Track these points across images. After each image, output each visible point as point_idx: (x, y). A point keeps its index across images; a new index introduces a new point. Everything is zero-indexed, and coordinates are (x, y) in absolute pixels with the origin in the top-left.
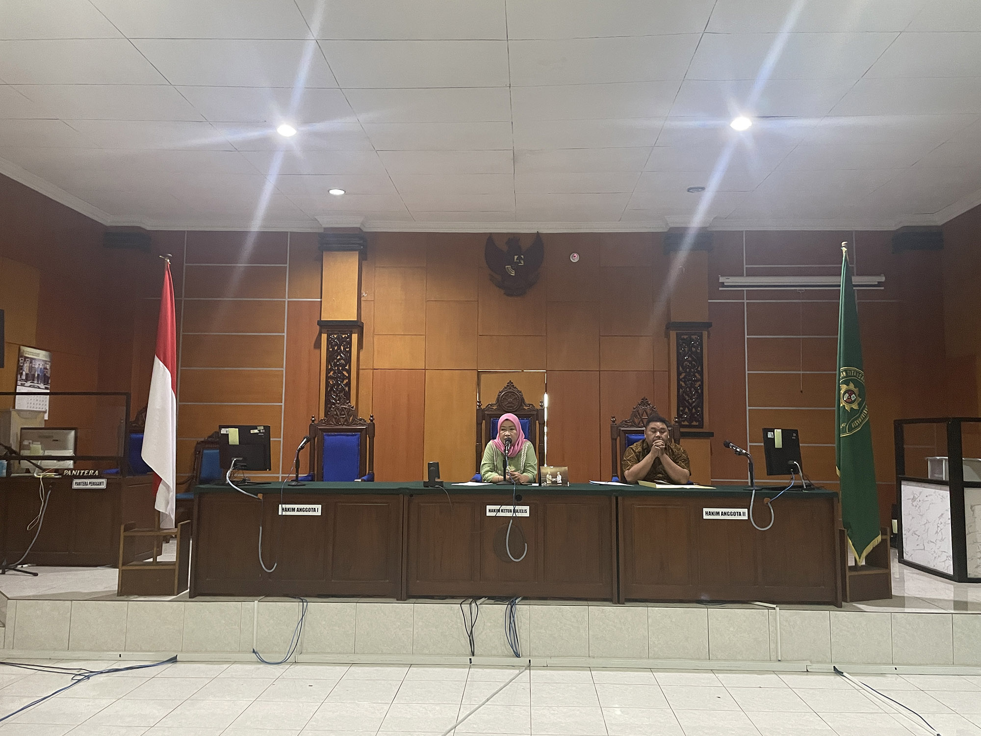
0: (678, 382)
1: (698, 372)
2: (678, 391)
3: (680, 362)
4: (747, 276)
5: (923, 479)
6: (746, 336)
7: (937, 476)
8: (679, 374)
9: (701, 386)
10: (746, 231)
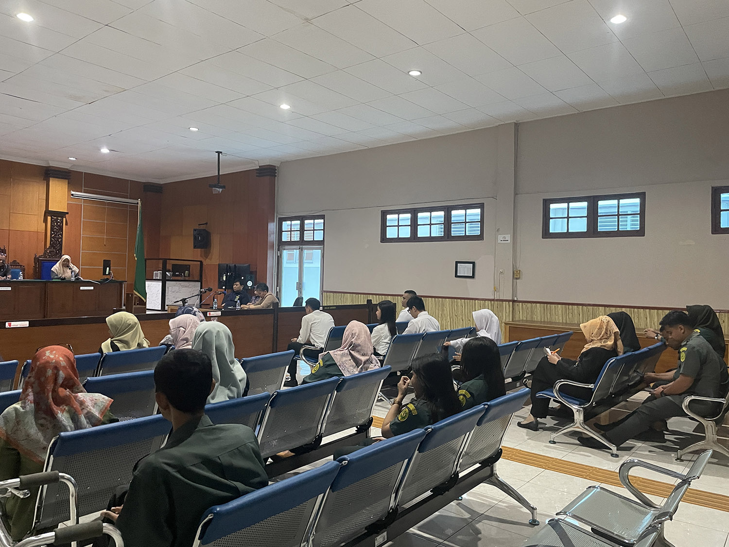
0: (51, 239)
1: (60, 234)
2: (50, 242)
3: (52, 230)
4: (84, 192)
5: (152, 280)
6: (82, 220)
7: (157, 278)
8: (51, 234)
9: (62, 241)
10: (85, 173)
